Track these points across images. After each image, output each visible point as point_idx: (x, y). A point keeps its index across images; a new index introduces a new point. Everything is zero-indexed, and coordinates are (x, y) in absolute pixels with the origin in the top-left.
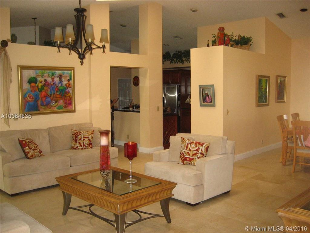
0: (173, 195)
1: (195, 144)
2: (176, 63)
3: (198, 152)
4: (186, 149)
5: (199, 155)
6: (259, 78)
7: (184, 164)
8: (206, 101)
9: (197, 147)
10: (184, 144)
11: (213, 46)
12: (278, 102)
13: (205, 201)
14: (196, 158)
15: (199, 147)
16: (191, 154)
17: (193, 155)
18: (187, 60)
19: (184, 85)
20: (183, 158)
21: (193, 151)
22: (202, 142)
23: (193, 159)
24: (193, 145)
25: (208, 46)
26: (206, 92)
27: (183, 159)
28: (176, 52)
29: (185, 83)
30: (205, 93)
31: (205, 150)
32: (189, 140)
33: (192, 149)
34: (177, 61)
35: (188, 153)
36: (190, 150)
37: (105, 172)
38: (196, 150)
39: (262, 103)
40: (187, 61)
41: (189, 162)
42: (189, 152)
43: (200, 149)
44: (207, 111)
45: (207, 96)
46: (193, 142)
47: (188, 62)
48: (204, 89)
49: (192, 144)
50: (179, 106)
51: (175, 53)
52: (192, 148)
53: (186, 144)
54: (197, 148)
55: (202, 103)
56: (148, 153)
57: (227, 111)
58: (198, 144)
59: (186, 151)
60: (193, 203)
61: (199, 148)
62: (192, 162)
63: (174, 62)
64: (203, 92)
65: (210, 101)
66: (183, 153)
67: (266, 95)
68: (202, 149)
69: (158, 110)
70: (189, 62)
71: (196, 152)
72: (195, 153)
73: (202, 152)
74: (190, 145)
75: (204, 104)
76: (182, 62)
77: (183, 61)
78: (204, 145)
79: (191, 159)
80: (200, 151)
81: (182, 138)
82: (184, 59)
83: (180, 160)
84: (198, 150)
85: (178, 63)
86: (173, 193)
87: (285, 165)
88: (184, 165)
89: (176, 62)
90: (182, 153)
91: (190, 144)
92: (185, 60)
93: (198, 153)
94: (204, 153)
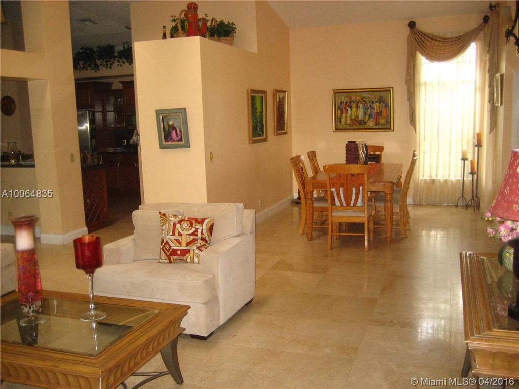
0: (184, 329)
1: (188, 223)
2: (83, 70)
3: (196, 237)
4: (174, 234)
5: (200, 243)
6: (253, 94)
7: (171, 262)
8: (172, 140)
9: (192, 227)
10: (167, 224)
11: (172, 37)
12: (278, 134)
13: (222, 325)
14: (195, 248)
15: (196, 227)
16: (184, 243)
17: (188, 244)
18: (105, 64)
19: (100, 109)
20: (168, 251)
21: (187, 236)
22: (200, 217)
23: (188, 251)
24: (185, 225)
25: (164, 37)
26: (171, 123)
27: (168, 254)
28: (82, 48)
29: (101, 107)
30: (168, 123)
31: (209, 231)
32: (175, 216)
33: (184, 233)
34: (86, 66)
35: (178, 241)
36: (180, 234)
37: (35, 306)
38: (193, 234)
39: (258, 137)
40: (104, 66)
41: (182, 258)
42: (180, 238)
43: (200, 231)
44: (175, 156)
45: (173, 130)
46: (183, 219)
47: (107, 68)
48: (165, 117)
49: (182, 224)
50: (93, 148)
51: (81, 51)
52: (185, 230)
53: (172, 224)
54: (193, 229)
55: (164, 143)
56: (62, 244)
57: (211, 155)
58: (193, 222)
59: (173, 237)
60: (205, 335)
61: (196, 230)
62: (188, 257)
63: (80, 68)
64: (165, 123)
65: (179, 138)
66: (167, 243)
67: (262, 123)
68: (202, 230)
69: (72, 160)
70: (109, 68)
71: (192, 237)
72: (190, 239)
73: (203, 236)
74: (179, 225)
75: (167, 143)
76: (95, 67)
77: (98, 65)
78: (205, 223)
79: (185, 252)
80: (200, 235)
81: (160, 213)
82: (98, 62)
83: (164, 256)
84: (196, 233)
85: (87, 70)
86: (182, 326)
87: (311, 239)
88: (171, 265)
89: (83, 67)
90: (165, 241)
91: (180, 222)
92: (101, 65)
93: (197, 240)
94: (207, 238)
